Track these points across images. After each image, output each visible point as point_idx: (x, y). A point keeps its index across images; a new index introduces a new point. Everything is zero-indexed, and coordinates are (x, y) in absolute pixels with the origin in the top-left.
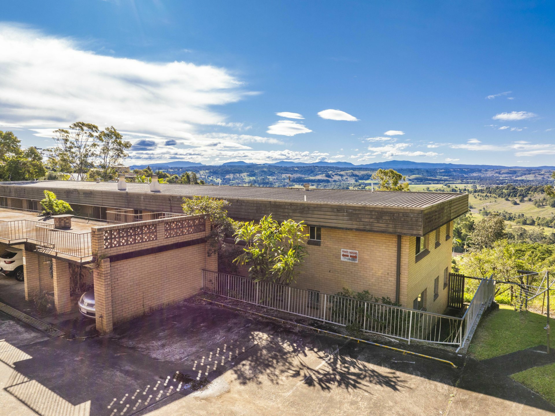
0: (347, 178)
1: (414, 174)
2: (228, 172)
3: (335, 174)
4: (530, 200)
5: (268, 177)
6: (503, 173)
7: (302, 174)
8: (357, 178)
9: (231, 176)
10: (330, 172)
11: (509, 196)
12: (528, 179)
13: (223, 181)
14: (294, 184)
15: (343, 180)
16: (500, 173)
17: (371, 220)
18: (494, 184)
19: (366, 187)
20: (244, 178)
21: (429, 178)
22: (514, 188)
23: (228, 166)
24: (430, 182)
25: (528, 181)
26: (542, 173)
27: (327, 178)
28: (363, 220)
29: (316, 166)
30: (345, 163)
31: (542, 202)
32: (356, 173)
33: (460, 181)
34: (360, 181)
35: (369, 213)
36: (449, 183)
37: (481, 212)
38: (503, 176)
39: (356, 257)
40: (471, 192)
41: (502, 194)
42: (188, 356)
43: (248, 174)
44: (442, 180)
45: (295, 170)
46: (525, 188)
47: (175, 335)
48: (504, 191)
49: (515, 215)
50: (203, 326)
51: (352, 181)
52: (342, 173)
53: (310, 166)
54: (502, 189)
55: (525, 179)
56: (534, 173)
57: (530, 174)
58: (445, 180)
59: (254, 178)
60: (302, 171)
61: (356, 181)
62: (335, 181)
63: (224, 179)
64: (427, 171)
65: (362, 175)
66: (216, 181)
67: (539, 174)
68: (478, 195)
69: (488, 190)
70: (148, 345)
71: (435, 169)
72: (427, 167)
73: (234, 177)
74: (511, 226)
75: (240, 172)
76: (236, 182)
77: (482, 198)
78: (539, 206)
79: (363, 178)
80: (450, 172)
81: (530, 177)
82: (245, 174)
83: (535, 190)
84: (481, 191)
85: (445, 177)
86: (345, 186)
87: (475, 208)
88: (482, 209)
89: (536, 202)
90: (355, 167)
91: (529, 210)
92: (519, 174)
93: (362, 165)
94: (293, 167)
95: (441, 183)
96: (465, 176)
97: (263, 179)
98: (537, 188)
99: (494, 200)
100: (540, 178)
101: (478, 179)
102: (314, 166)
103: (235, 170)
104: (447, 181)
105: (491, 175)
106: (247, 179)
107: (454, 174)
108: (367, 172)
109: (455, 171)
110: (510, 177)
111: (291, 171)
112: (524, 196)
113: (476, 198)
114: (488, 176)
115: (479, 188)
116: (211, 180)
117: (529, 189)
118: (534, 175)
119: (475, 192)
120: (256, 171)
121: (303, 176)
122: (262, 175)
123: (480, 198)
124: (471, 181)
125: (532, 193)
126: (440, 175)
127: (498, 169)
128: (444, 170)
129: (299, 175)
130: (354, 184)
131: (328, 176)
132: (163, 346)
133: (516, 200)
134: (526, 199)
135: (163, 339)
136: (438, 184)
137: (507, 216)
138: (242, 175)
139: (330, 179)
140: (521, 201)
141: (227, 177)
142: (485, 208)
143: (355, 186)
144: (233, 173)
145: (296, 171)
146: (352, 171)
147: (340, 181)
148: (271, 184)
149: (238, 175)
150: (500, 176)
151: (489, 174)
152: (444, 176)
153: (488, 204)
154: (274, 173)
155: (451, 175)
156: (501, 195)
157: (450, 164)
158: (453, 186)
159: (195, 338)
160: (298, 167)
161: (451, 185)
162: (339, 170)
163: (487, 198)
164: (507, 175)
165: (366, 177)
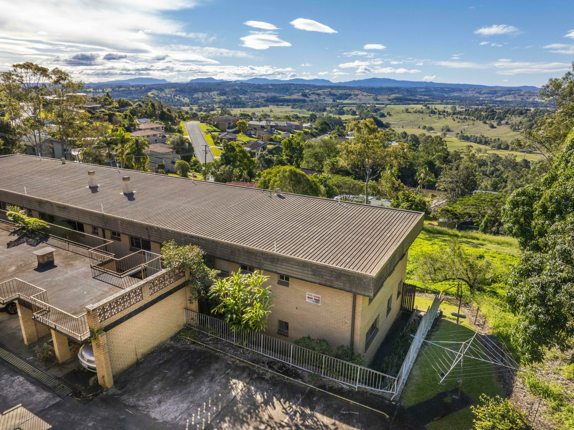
0: (324, 98)
1: (393, 93)
2: (196, 90)
3: (312, 93)
4: (507, 123)
5: (240, 96)
6: (484, 93)
7: (277, 93)
8: (335, 97)
9: (200, 95)
10: (307, 91)
11: (487, 119)
12: (507, 100)
13: (191, 101)
14: (268, 104)
15: (320, 99)
16: (480, 93)
17: (332, 278)
18: (474, 105)
19: (344, 108)
20: (213, 97)
21: (409, 97)
22: (493, 111)
23: (196, 83)
24: (410, 102)
25: (508, 102)
26: (522, 93)
27: (304, 98)
28: (324, 277)
29: (292, 84)
30: (323, 80)
31: (518, 126)
32: (334, 91)
33: (439, 102)
34: (338, 101)
35: (329, 272)
36: (429, 104)
37: (458, 135)
38: (483, 96)
39: (319, 300)
40: (450, 114)
41: (481, 116)
42: (181, 414)
43: (218, 92)
44: (422, 101)
45: (269, 89)
46: (503, 111)
47: (168, 388)
48: (482, 113)
49: (491, 139)
50: (190, 375)
51: (330, 101)
52: (319, 92)
53: (285, 84)
54: (481, 111)
55: (504, 99)
56: (513, 94)
57: (510, 94)
58: (425, 101)
59: (225, 97)
60: (276, 89)
61: (334, 101)
62: (311, 101)
63: (192, 98)
64: (408, 90)
65: (340, 94)
66: (183, 100)
67: (519, 95)
68: (457, 118)
69: (467, 112)
70: (146, 402)
71: (416, 88)
72: (408, 86)
73: (203, 96)
74: (486, 150)
75: (210, 90)
76: (206, 102)
77: (461, 121)
78: (515, 130)
79: (341, 97)
80: (430, 91)
81: (510, 98)
82: (215, 93)
83: (513, 113)
84: (460, 113)
85: (426, 97)
86: (322, 107)
87: (453, 131)
88: (460, 133)
89: (513, 126)
90: (333, 85)
91: (505, 133)
92: (499, 94)
93: (340, 83)
94: (267, 85)
95: (420, 104)
96: (446, 95)
97: (235, 99)
98: (516, 111)
99: (471, 122)
100: (519, 99)
101: (458, 99)
102: (289, 84)
103: (203, 88)
104: (427, 101)
105: (471, 95)
106: (217, 99)
107: (435, 93)
108: (345, 91)
109: (435, 90)
110: (490, 97)
111: (265, 89)
112: (501, 119)
113: (454, 120)
114: (468, 96)
115: (458, 109)
116: (178, 100)
117: (506, 112)
118: (513, 96)
119: (454, 114)
120: (227, 89)
121: (278, 95)
122: (233, 94)
123: (458, 120)
124: (451, 101)
125: (510, 116)
126: (420, 95)
127: (479, 89)
128: (425, 88)
129: (273, 94)
130: (332, 104)
131: (305, 95)
132: (160, 402)
133: (493, 123)
134: (503, 122)
135: (158, 393)
136: (417, 104)
137: (483, 140)
138: (212, 94)
139: (306, 99)
140: (498, 124)
141: (196, 96)
142: (463, 131)
143: (333, 107)
144: (201, 91)
145: (271, 89)
146: (329, 90)
147: (317, 101)
148: (243, 104)
149: (207, 94)
150: (480, 96)
151: (470, 94)
152: (424, 95)
153: (466, 127)
154: (247, 91)
155: (431, 95)
156: (479, 118)
157: (431, 82)
158: (432, 107)
159: (185, 391)
160: (272, 85)
161: (430, 106)
162: (316, 89)
163: (465, 121)
164: (487, 95)
165: (344, 97)
